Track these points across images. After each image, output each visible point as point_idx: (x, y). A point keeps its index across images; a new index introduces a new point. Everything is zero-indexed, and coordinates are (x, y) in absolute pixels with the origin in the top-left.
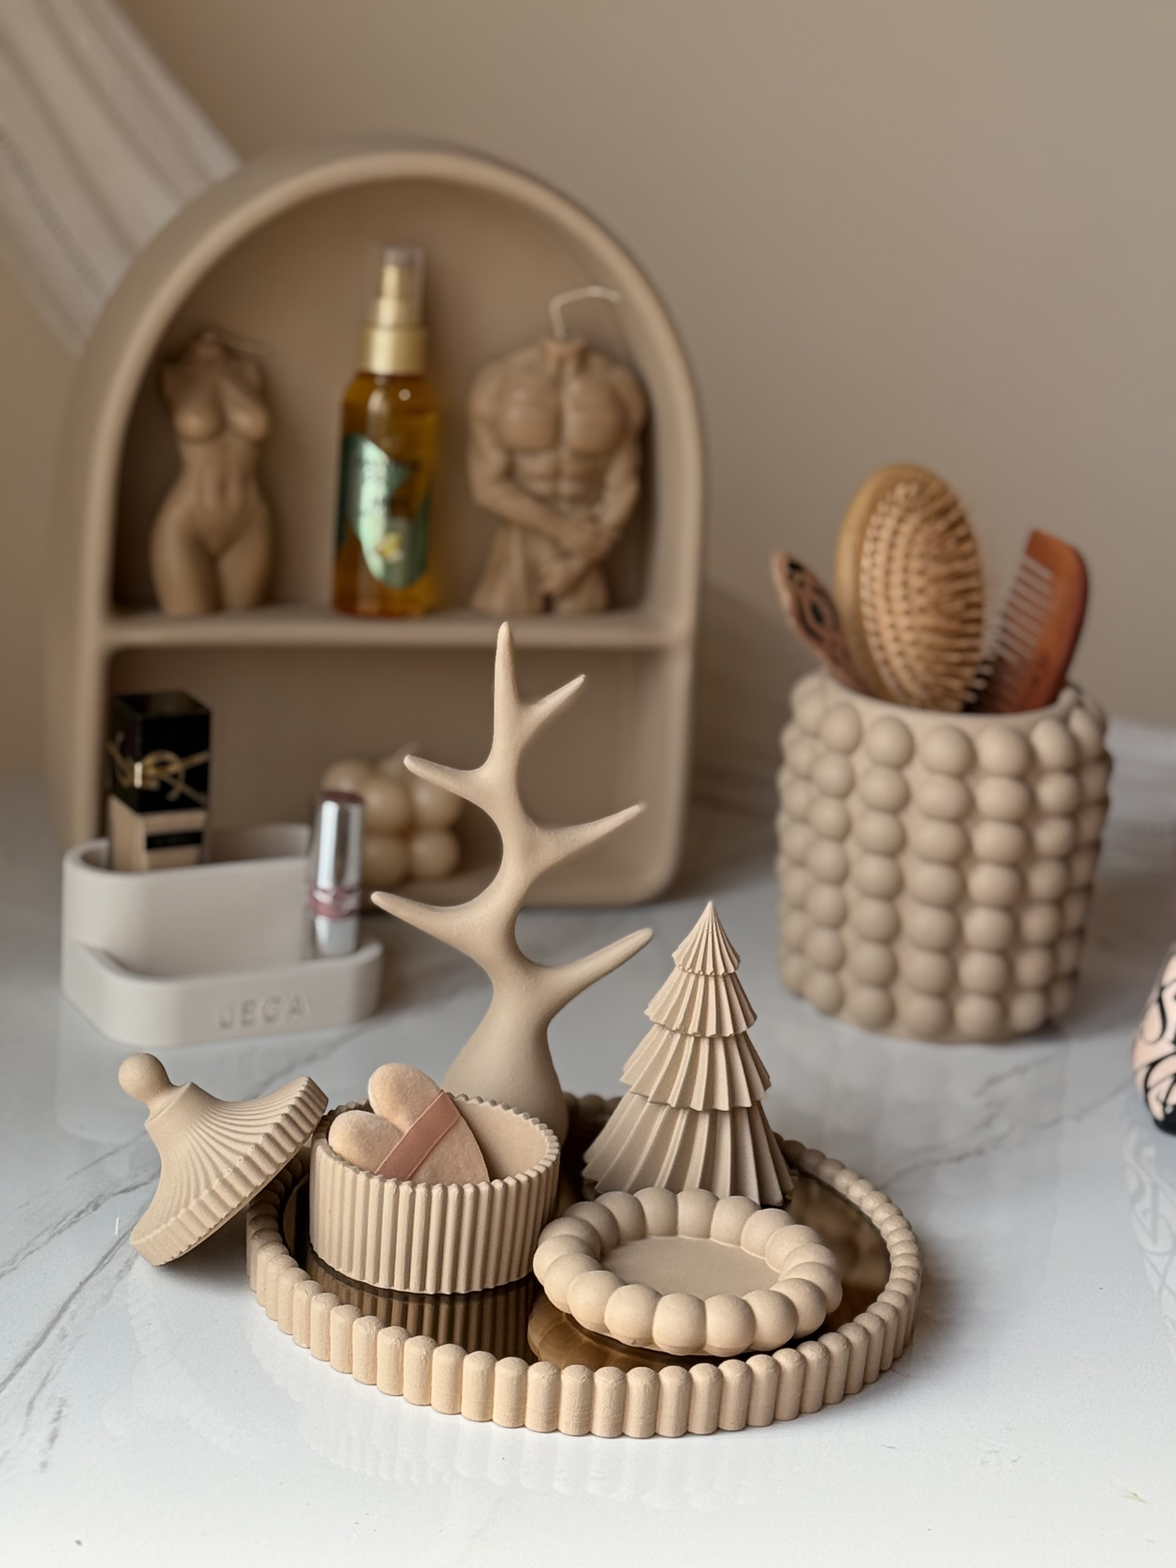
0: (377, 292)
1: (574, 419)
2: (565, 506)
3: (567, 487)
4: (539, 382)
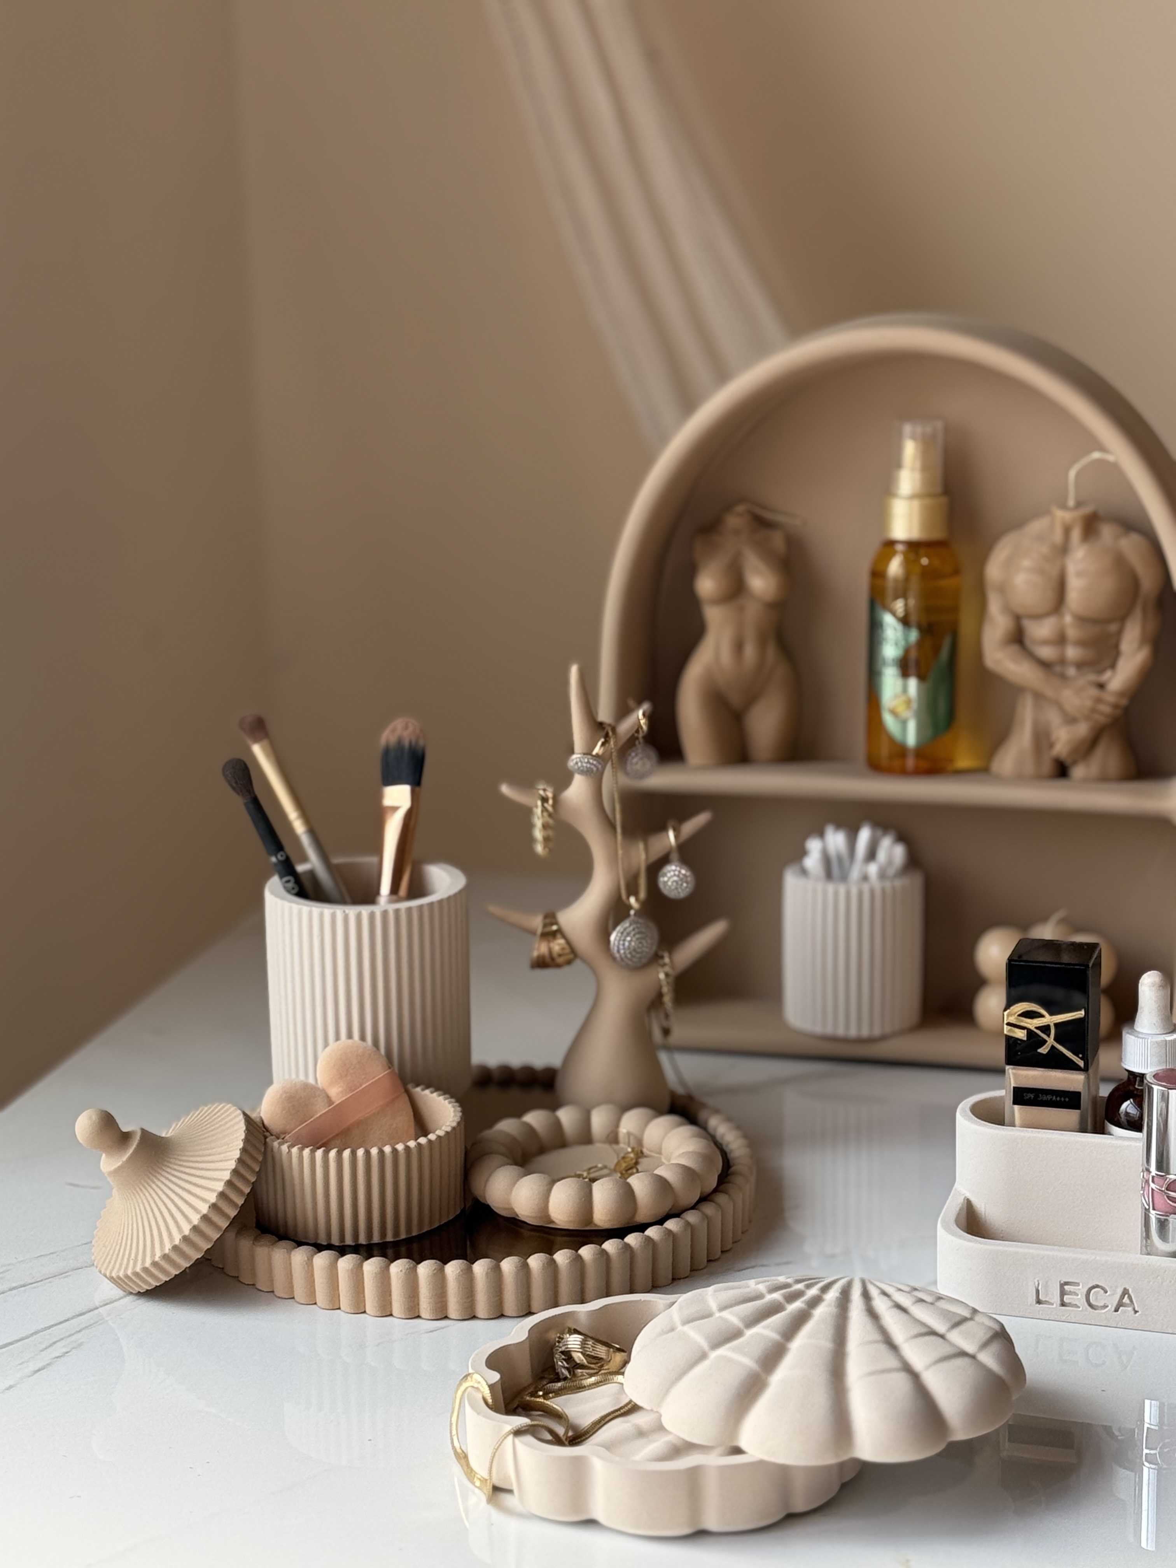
0: (899, 465)
1: (1075, 585)
2: (1071, 671)
3: (1072, 653)
4: (1045, 550)
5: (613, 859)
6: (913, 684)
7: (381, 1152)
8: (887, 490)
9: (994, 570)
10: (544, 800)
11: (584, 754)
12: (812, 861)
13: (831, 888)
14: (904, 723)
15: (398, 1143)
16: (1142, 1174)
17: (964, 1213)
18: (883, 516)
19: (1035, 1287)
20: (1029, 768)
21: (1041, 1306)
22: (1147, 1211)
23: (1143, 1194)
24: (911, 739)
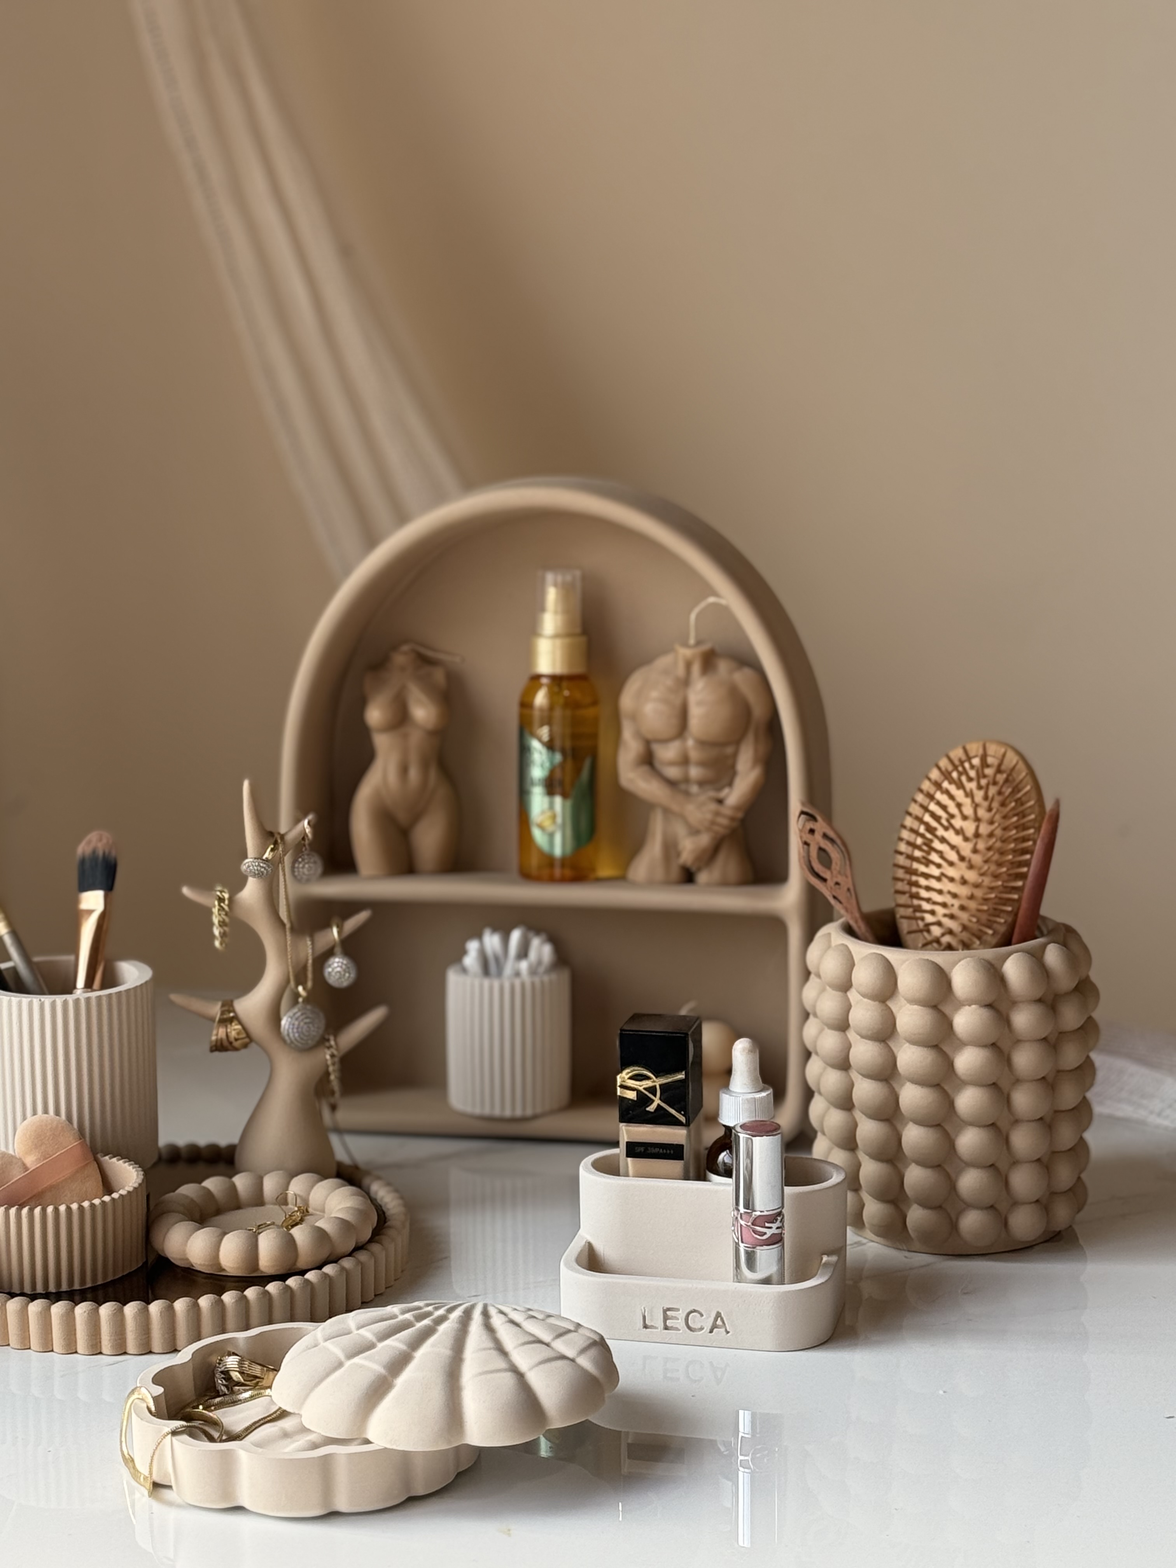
1: (696, 714)
2: (694, 789)
3: (695, 772)
4: (669, 682)
5: (283, 951)
6: (558, 800)
7: (69, 1209)
8: (533, 630)
9: (627, 701)
10: (221, 900)
11: (255, 858)
12: (471, 960)
13: (486, 982)
14: (551, 836)
15: (84, 1201)
16: (732, 1213)
17: (586, 1253)
18: (529, 654)
19: (642, 1313)
20: (659, 874)
21: (648, 1330)
22: (737, 1244)
23: (734, 1230)
24: (558, 851)
